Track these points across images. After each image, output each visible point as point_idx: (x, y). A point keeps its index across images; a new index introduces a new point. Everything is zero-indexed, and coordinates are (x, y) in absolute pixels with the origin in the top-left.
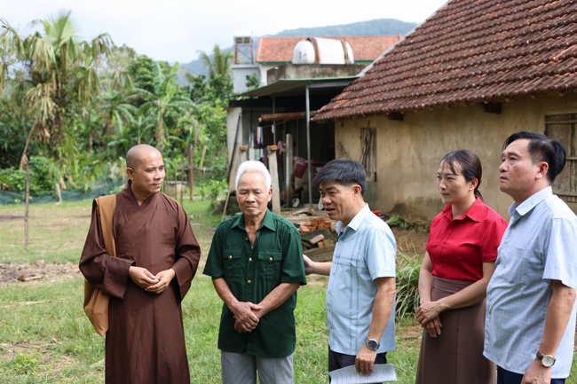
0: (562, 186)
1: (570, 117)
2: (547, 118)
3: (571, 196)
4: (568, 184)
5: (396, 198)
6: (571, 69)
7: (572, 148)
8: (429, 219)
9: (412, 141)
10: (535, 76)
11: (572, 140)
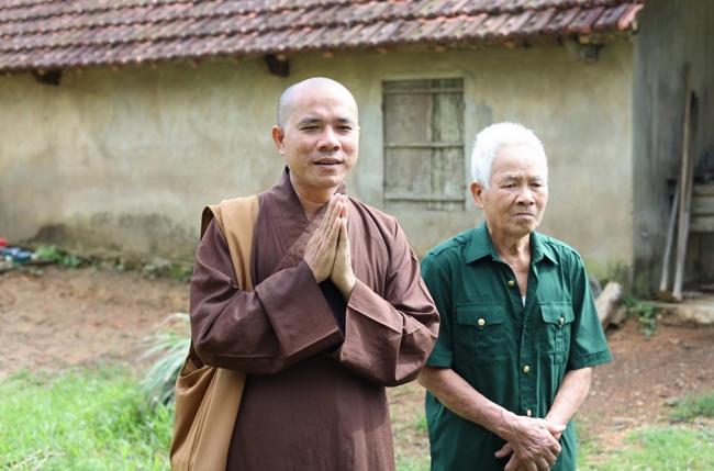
0: (416, 185)
1: (430, 83)
2: (385, 84)
3: (433, 201)
4: (427, 183)
5: (43, 215)
6: (447, 11)
7: (434, 130)
8: (126, 248)
9: (82, 119)
10: (375, 21)
11: (433, 118)
